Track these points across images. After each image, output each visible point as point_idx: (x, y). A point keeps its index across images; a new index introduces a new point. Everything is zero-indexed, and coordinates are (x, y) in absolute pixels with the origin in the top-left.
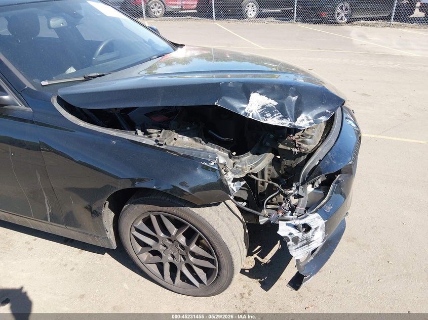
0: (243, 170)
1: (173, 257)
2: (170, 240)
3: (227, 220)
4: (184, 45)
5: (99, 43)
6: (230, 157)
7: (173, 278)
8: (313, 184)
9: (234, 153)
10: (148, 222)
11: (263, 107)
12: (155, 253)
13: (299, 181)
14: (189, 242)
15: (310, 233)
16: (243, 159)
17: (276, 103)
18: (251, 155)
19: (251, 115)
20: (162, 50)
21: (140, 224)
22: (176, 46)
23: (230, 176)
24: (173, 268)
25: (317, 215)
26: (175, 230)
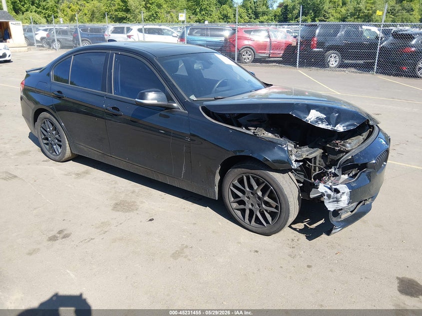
0: (302, 155)
1: (252, 205)
2: (252, 193)
3: (288, 183)
4: (272, 85)
5: (217, 81)
6: (295, 147)
7: (250, 220)
8: (349, 174)
9: (298, 146)
10: (241, 181)
11: (317, 118)
12: (242, 202)
13: (337, 165)
14: (263, 194)
15: (339, 195)
16: (303, 149)
17: (325, 116)
18: (308, 148)
19: (310, 121)
20: (258, 87)
21: (236, 182)
22: (267, 85)
23: (293, 158)
24: (252, 212)
25: (345, 185)
26: (257, 187)
